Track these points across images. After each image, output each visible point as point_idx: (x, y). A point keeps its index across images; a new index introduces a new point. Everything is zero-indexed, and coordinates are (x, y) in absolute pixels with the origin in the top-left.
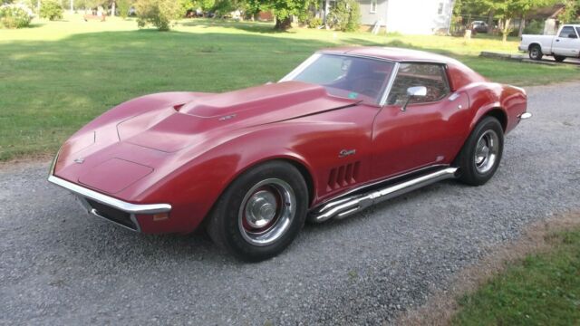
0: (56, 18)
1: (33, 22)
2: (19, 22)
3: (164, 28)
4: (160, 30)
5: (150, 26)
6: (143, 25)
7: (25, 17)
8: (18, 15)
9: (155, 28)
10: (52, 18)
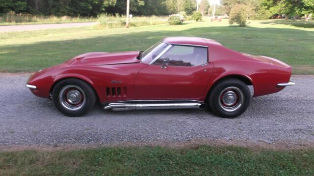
0: (199, 20)
1: (184, 22)
2: (175, 22)
3: (243, 25)
4: (241, 26)
5: (235, 24)
6: (232, 23)
7: (179, 20)
8: (176, 19)
9: (238, 25)
10: (197, 20)
